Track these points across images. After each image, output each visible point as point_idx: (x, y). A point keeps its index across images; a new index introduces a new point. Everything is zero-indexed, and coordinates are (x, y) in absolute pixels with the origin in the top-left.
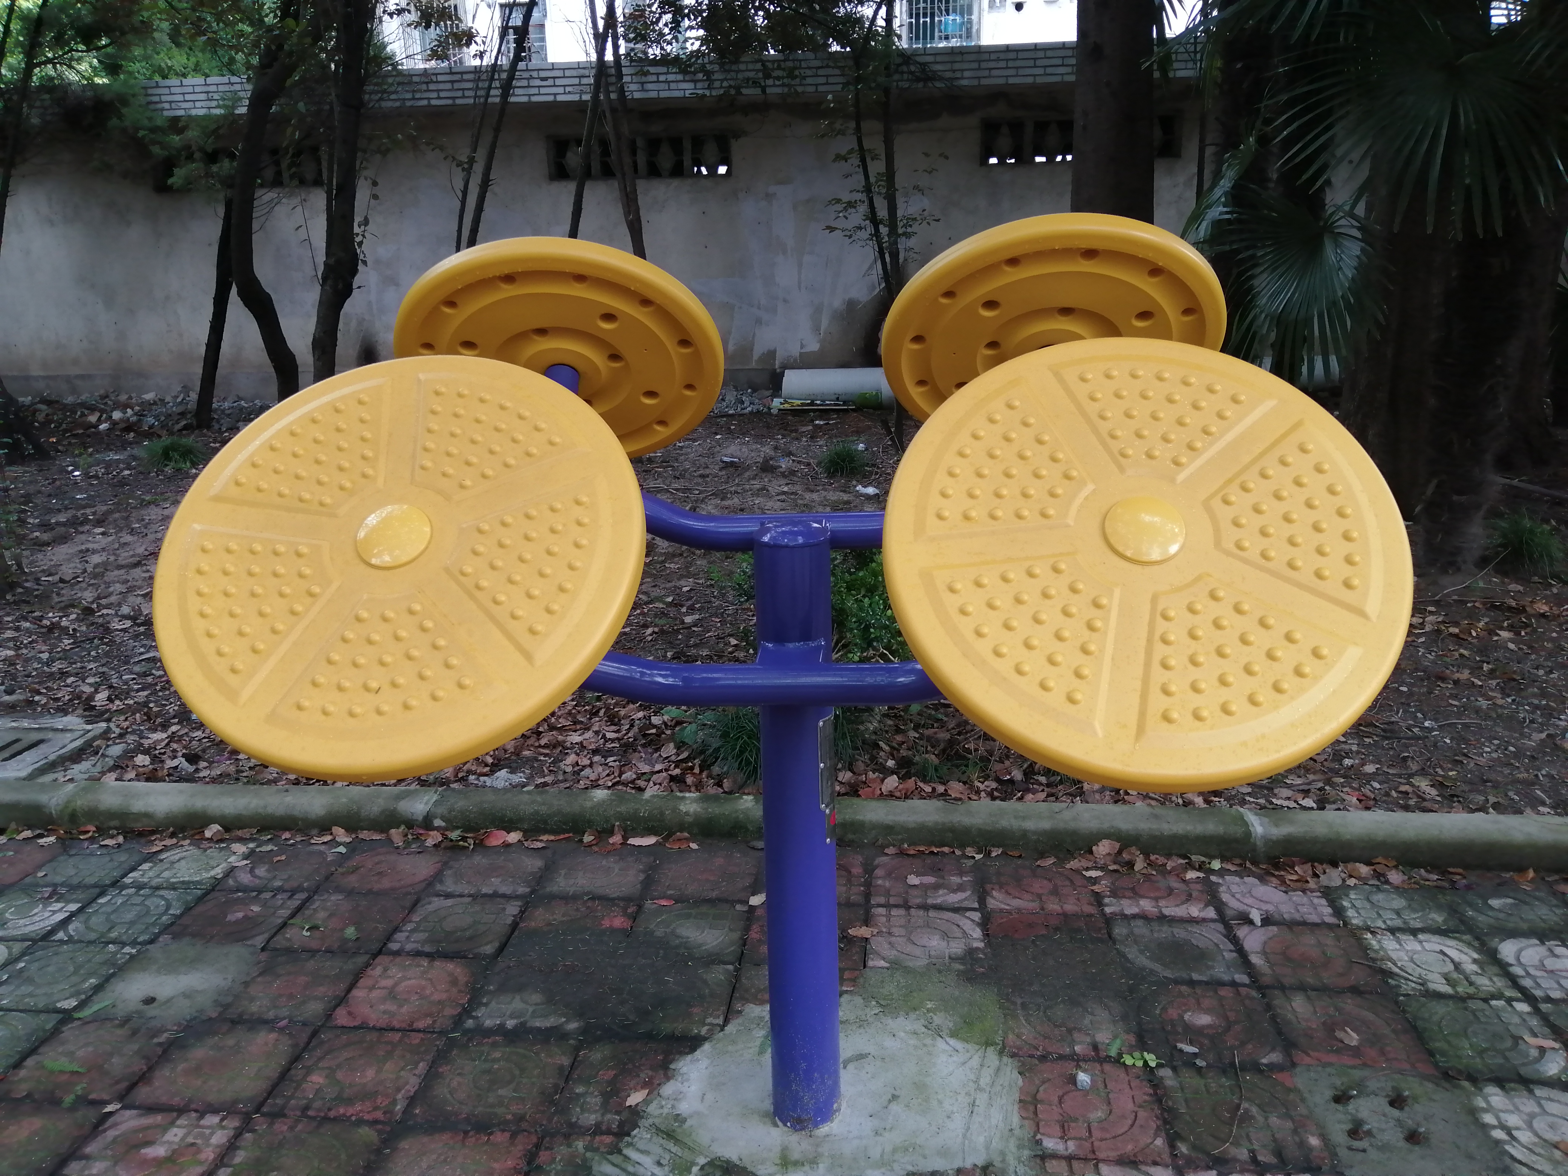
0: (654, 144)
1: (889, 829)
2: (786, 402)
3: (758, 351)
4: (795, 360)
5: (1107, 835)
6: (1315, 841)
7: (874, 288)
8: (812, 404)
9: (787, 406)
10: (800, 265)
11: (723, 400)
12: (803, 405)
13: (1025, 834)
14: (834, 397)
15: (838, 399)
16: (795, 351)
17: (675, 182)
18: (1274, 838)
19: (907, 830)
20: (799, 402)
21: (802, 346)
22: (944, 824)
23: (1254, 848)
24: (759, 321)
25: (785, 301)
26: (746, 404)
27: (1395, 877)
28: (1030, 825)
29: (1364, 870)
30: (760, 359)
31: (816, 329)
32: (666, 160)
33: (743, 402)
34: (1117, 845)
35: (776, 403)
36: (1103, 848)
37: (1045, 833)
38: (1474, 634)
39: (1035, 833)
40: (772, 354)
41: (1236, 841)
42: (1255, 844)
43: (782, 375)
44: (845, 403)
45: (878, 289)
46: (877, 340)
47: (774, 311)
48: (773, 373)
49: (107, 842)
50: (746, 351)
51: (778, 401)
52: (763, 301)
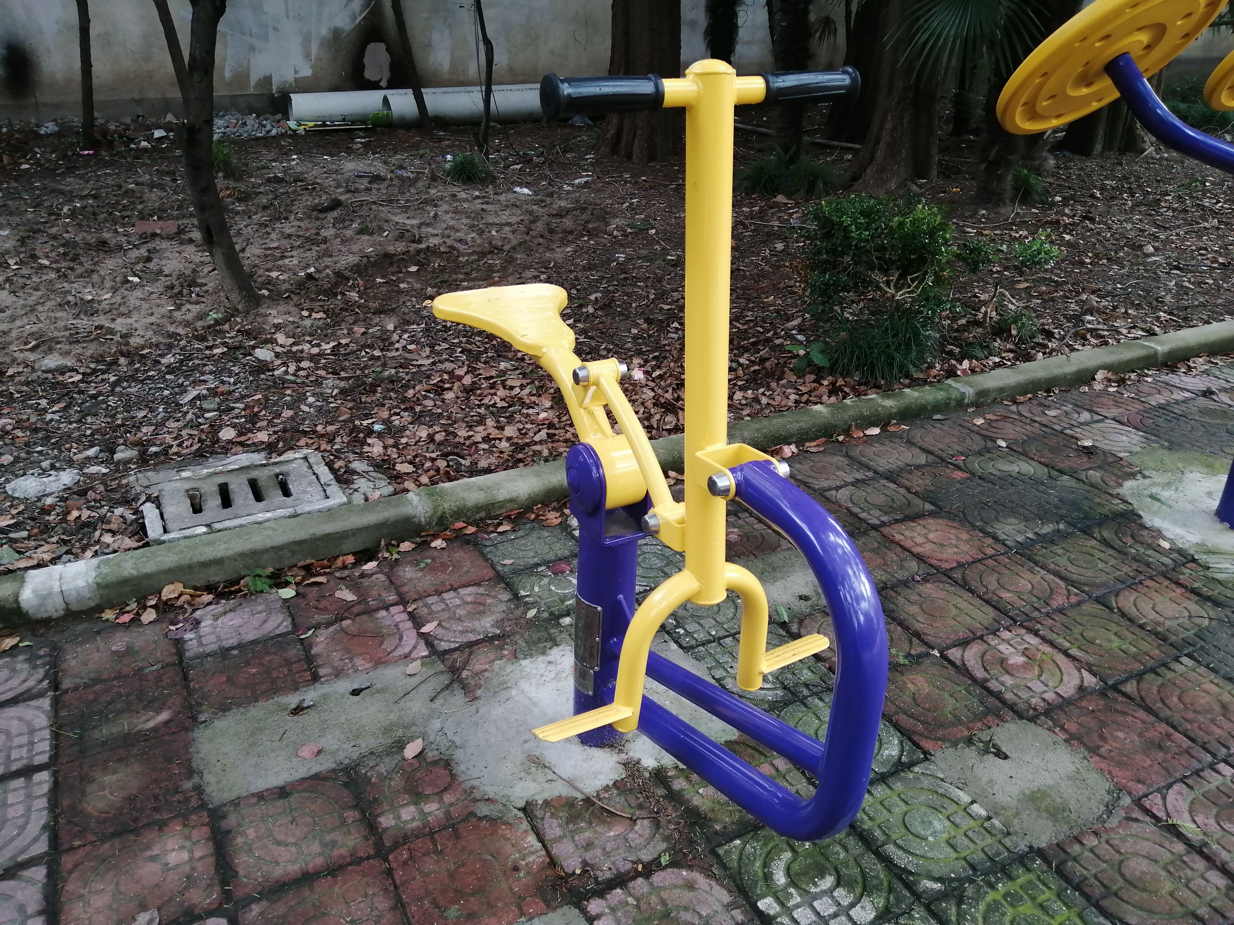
2: (300, 124)
3: (255, 77)
4: (291, 85)
9: (301, 127)
12: (316, 126)
15: (344, 120)
16: (290, 75)
20: (311, 124)
21: (296, 72)
25: (275, 29)
30: (256, 85)
40: (269, 80)
43: (288, 99)
44: (353, 123)
45: (359, 19)
46: (363, 66)
47: (266, 39)
48: (271, 97)
49: (501, 529)
50: (242, 77)
51: (292, 124)
52: (254, 29)
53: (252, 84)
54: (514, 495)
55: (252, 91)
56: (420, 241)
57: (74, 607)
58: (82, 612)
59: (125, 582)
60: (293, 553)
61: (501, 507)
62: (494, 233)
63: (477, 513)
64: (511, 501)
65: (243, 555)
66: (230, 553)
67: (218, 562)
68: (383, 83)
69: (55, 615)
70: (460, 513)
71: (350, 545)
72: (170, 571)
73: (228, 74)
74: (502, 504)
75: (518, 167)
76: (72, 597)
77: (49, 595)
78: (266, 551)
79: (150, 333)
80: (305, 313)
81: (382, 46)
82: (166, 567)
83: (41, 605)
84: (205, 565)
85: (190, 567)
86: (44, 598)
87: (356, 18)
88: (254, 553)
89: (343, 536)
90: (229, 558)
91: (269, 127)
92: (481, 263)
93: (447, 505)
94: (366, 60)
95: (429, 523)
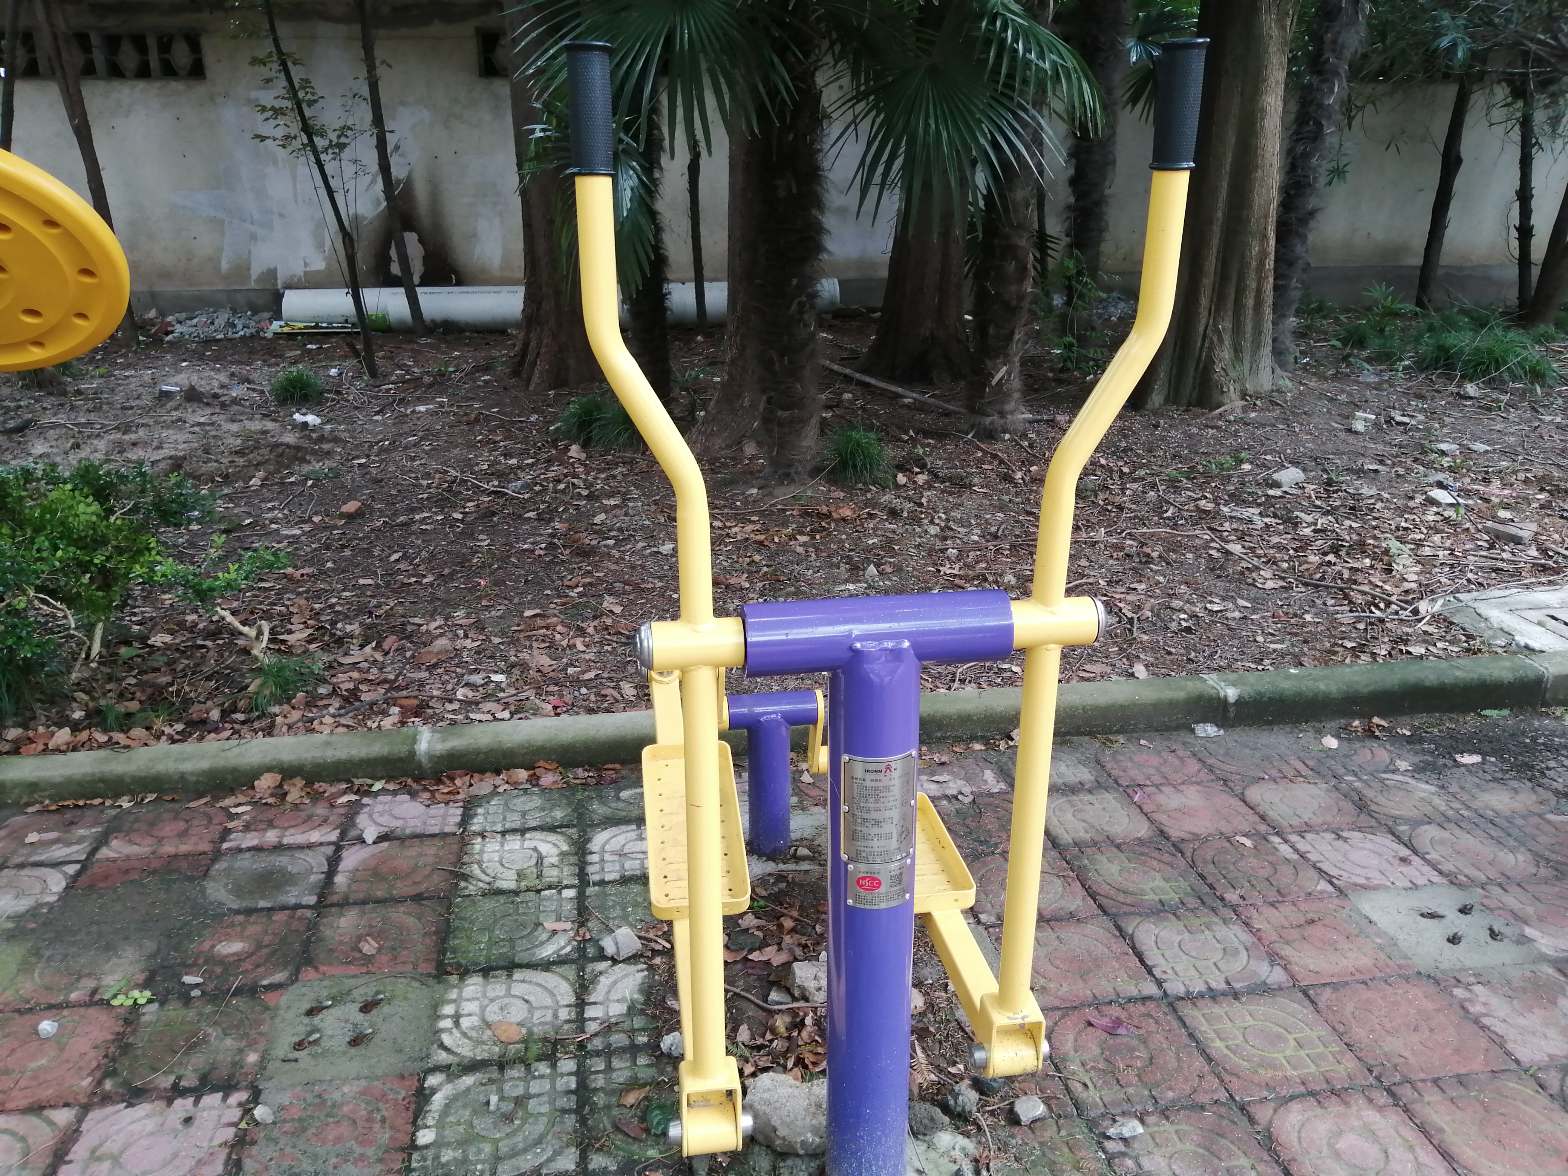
0: (113, 42)
1: (33, 787)
2: (287, 325)
3: (256, 271)
4: (300, 279)
5: (269, 769)
6: (478, 752)
7: (379, 203)
8: (317, 326)
9: (286, 330)
10: (294, 178)
11: (212, 323)
12: (306, 327)
13: (182, 777)
14: (342, 319)
15: (346, 321)
16: (298, 270)
17: (141, 85)
18: (438, 753)
19: (53, 785)
20: (301, 325)
21: (306, 265)
22: (93, 774)
23: (419, 765)
24: (254, 237)
25: (281, 215)
26: (239, 327)
27: (548, 779)
28: (187, 767)
29: (522, 774)
30: (259, 279)
31: (320, 245)
32: (128, 58)
33: (234, 326)
34: (279, 777)
35: (276, 326)
36: (266, 782)
37: (204, 773)
38: (776, 540)
39: (192, 774)
40: (272, 273)
41: (401, 760)
42: (420, 762)
43: (282, 295)
46: (390, 259)
47: (270, 226)
48: (275, 293)
50: (241, 269)
51: (277, 324)
52: (256, 216)
53: (252, 278)
55: (253, 285)
73: (225, 266)
81: (414, 236)
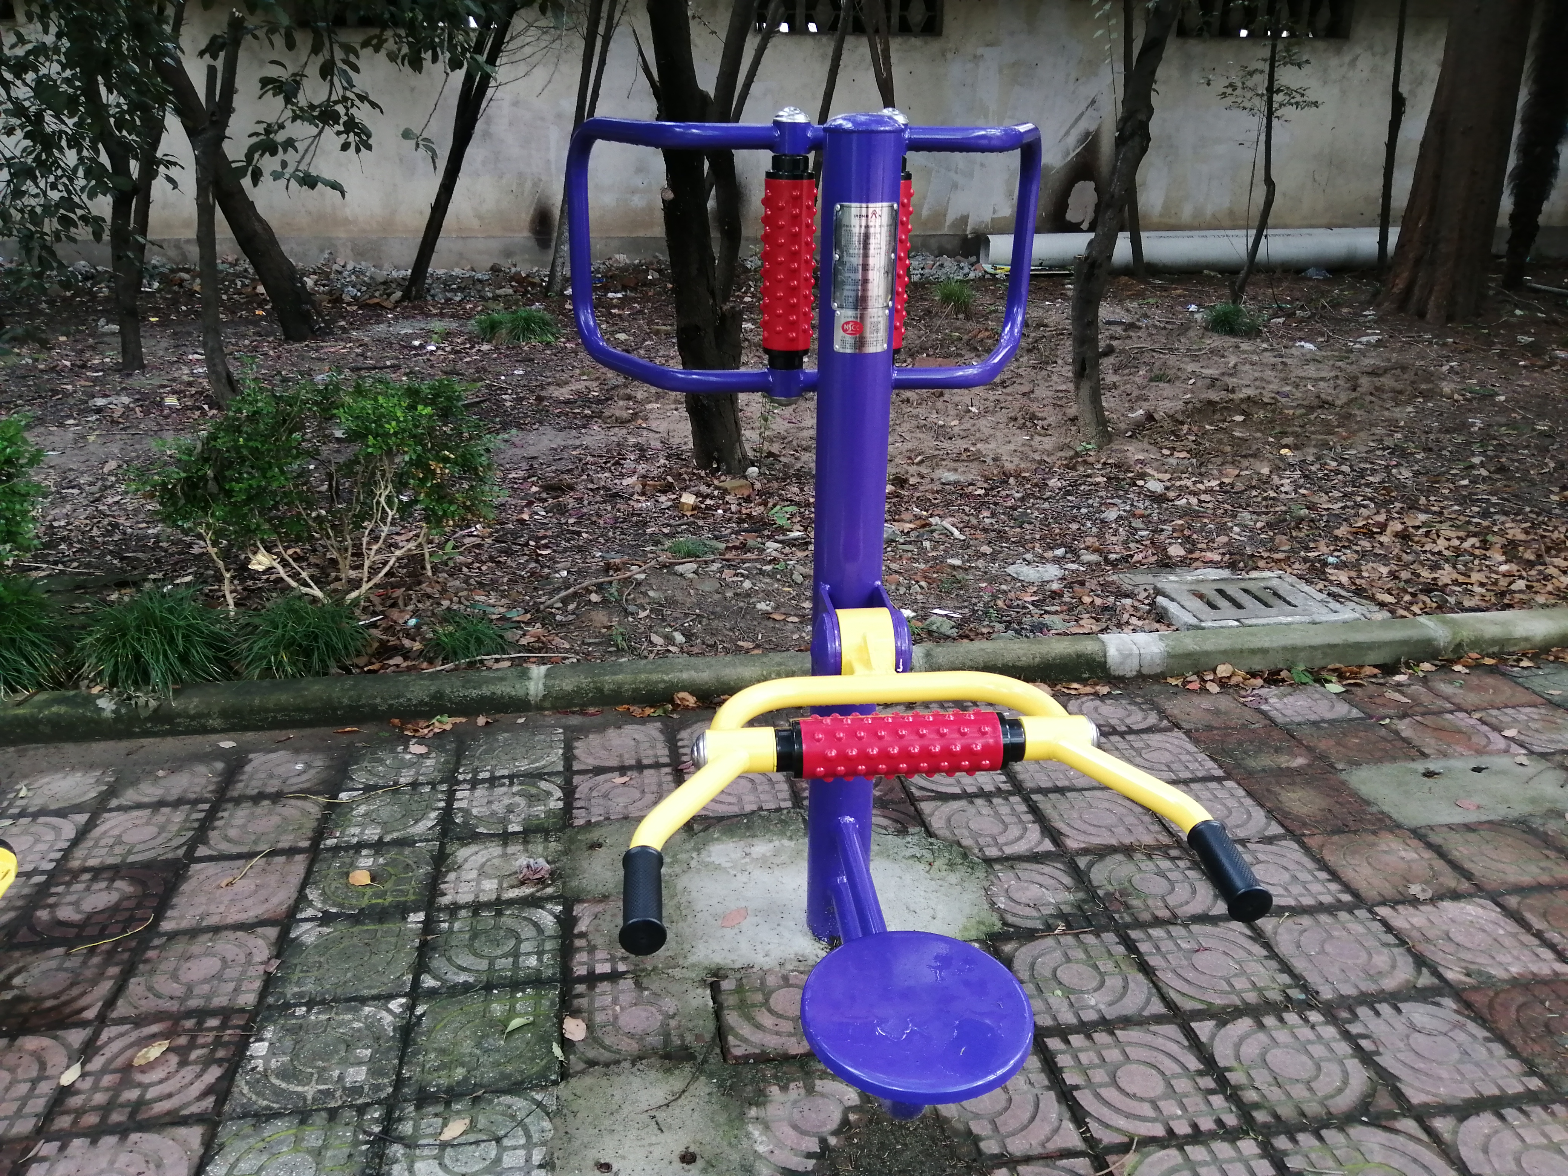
2: (996, 268)
3: (949, 216)
4: (987, 225)
9: (1001, 272)
14: (1038, 263)
15: (1041, 264)
16: (987, 215)
21: (994, 212)
24: (955, 186)
25: (982, 165)
30: (954, 225)
40: (964, 219)
44: (1051, 268)
45: (1073, 154)
46: (1066, 206)
47: (971, 175)
48: (965, 239)
49: (1522, 664)
50: (939, 216)
51: (988, 268)
52: (961, 165)
53: (948, 222)
54: (1530, 634)
55: (946, 230)
56: (1233, 391)
57: (1145, 671)
58: (1149, 676)
59: (1189, 655)
60: (1325, 655)
61: (1515, 645)
62: (1309, 387)
63: (1492, 646)
64: (1526, 639)
65: (1285, 649)
66: (1275, 645)
67: (1264, 651)
68: (1085, 226)
69: (1129, 674)
70: (1477, 643)
71: (1375, 657)
72: (1225, 652)
73: (925, 212)
74: (1516, 641)
75: (1281, 320)
76: (1146, 662)
77: (1130, 655)
78: (1304, 649)
79: (1016, 460)
80: (1166, 452)
81: (1092, 185)
82: (1222, 648)
83: (1122, 663)
84: (1253, 652)
85: (1242, 651)
86: (1127, 656)
87: (1068, 154)
88: (1294, 649)
89: (1371, 646)
90: (1273, 649)
91: (966, 270)
92: (1312, 417)
93: (1466, 634)
94: (1070, 201)
95: (1445, 648)
